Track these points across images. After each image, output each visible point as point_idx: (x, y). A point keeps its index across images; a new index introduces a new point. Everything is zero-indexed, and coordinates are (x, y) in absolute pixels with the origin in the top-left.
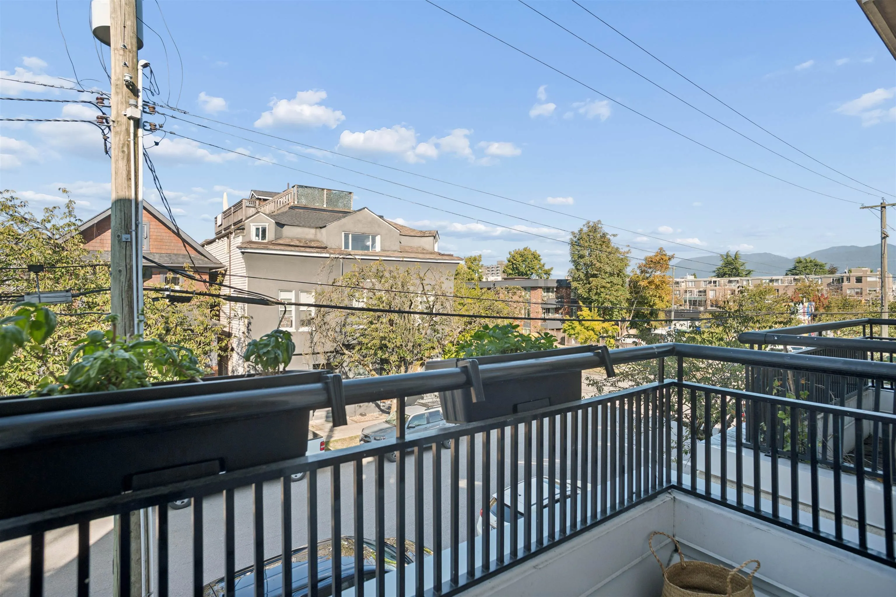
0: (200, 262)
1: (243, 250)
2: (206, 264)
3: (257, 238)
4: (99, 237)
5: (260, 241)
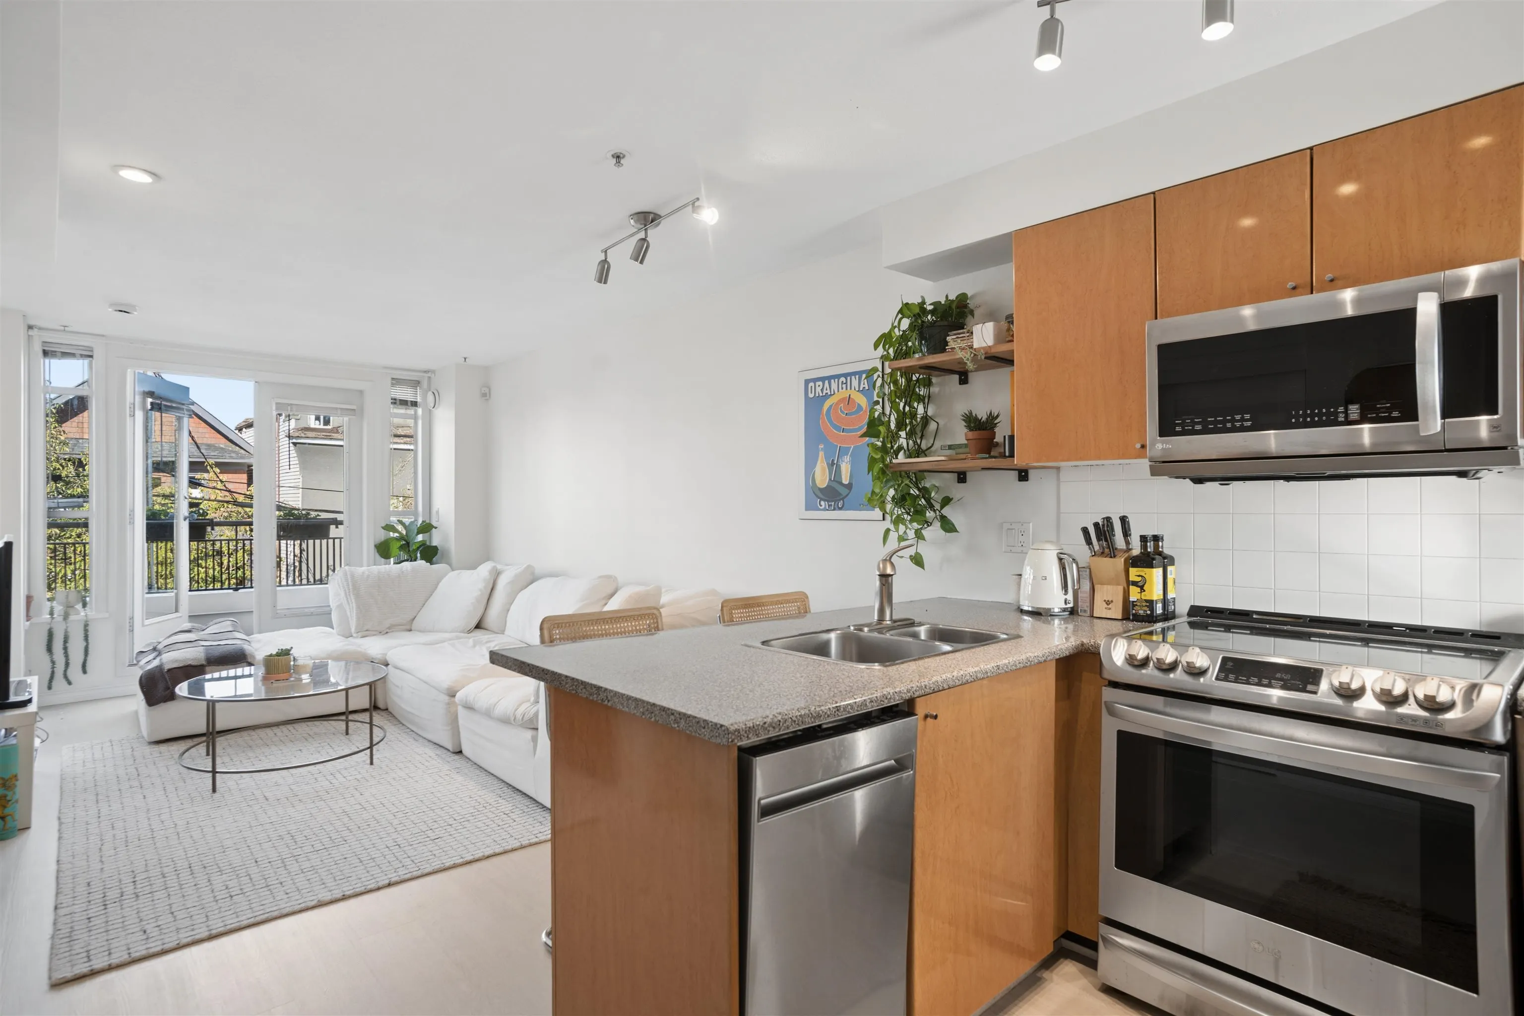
0: (233, 455)
1: (294, 441)
2: (242, 458)
3: (317, 422)
4: (76, 419)
5: (322, 426)
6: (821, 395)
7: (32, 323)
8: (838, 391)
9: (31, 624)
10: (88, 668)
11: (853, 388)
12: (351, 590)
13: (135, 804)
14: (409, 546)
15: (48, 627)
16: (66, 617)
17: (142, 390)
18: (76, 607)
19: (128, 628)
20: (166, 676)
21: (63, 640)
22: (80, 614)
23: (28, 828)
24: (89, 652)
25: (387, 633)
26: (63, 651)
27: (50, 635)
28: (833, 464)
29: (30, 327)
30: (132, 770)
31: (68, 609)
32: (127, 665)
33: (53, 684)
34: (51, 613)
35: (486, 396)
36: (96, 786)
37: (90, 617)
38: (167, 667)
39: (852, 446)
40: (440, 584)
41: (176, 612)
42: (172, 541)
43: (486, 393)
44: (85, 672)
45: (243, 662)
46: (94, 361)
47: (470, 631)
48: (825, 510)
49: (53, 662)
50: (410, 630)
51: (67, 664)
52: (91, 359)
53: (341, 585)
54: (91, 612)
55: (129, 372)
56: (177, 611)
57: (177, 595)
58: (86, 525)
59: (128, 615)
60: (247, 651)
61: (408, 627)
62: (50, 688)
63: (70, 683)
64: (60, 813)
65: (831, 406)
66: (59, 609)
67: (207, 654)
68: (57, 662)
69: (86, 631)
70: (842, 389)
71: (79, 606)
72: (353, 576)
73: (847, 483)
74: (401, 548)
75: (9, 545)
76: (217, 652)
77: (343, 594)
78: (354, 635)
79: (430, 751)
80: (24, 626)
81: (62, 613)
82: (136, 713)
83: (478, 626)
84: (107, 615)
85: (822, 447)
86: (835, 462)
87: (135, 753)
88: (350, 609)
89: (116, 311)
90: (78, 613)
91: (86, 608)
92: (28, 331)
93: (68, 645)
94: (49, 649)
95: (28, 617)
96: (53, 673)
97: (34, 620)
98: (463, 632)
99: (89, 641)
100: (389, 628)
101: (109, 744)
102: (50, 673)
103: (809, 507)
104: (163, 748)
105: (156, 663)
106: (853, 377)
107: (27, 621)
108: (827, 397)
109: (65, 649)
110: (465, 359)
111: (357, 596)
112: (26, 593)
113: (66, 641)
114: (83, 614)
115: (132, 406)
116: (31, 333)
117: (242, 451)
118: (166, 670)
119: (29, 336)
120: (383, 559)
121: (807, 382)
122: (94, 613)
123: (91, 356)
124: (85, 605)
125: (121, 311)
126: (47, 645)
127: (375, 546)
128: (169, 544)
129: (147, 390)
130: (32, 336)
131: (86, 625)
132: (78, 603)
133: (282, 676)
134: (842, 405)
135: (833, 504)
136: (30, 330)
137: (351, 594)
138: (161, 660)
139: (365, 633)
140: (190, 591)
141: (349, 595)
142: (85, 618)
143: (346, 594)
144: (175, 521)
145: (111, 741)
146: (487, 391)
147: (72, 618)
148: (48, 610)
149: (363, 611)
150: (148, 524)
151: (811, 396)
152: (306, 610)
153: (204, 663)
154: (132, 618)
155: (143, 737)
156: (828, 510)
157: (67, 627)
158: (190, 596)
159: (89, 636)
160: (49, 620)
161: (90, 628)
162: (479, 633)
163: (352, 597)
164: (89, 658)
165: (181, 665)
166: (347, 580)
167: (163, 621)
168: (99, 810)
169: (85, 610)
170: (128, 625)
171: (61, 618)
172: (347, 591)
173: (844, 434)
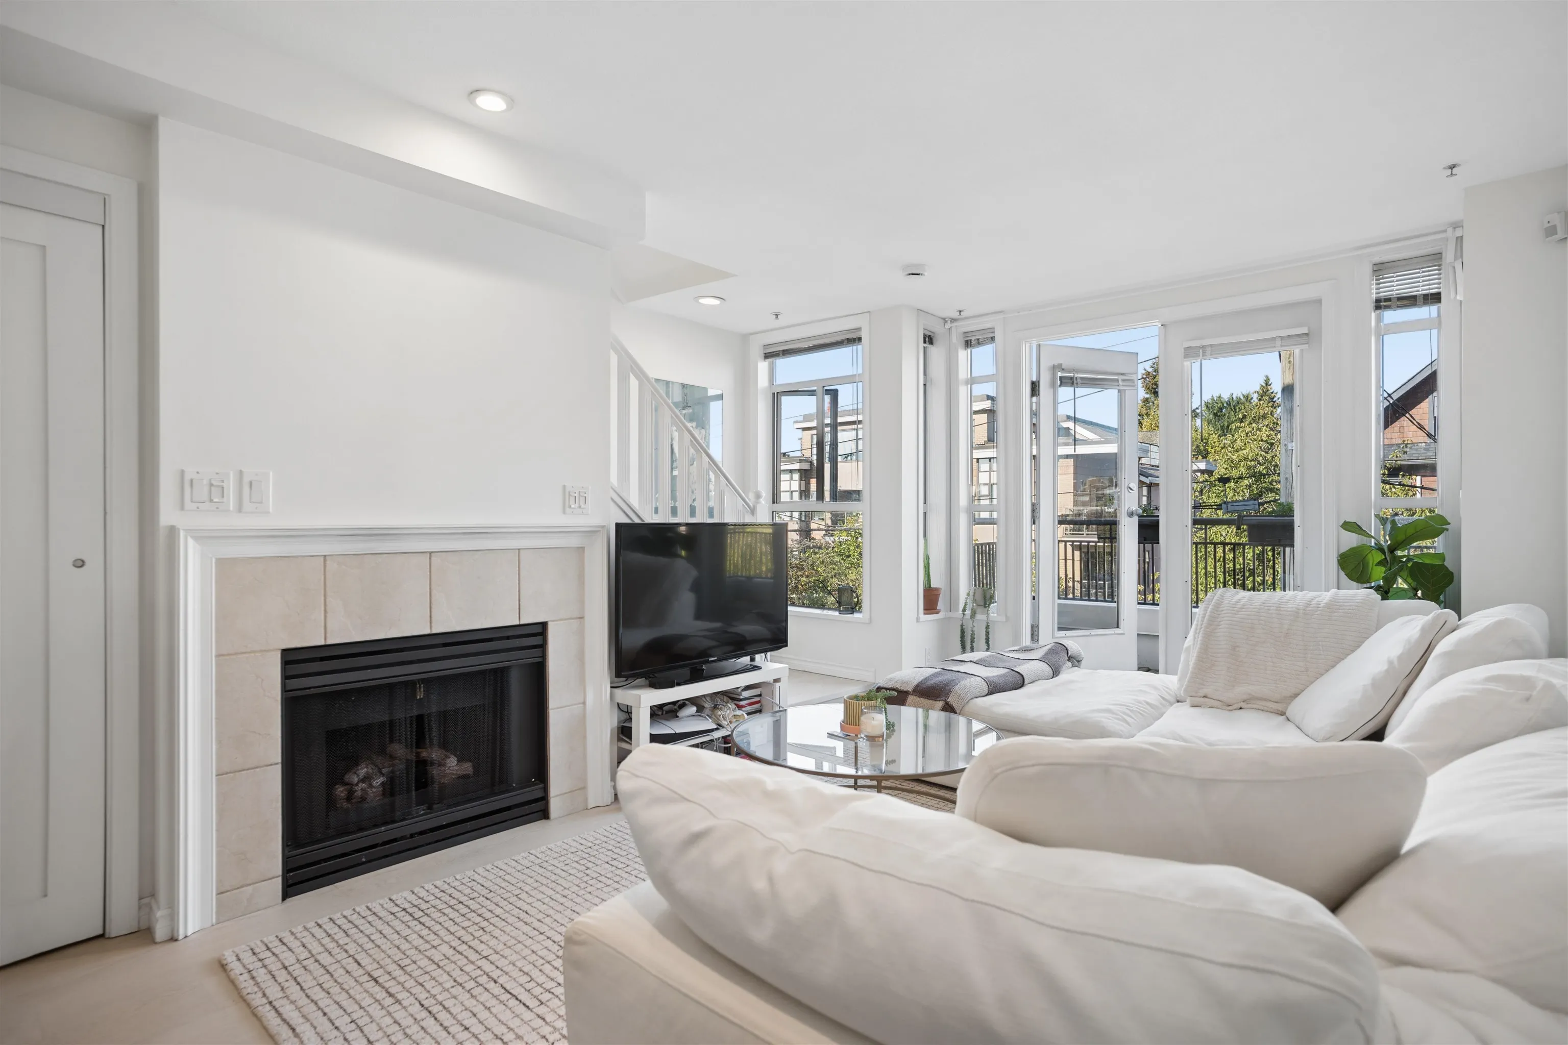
15: (960, 623)
16: (973, 615)
17: (1052, 364)
19: (1029, 637)
25: (1241, 708)
27: (963, 632)
34: (964, 610)
37: (991, 619)
41: (1115, 627)
50: (1282, 714)
56: (1118, 626)
66: (971, 606)
69: (987, 633)
76: (936, 679)
81: (971, 611)
93: (974, 645)
99: (990, 645)
100: (1246, 702)
113: (972, 640)
120: (1354, 582)
122: (995, 615)
126: (961, 641)
127: (1339, 559)
129: (1056, 363)
130: (950, 329)
131: (987, 627)
139: (1200, 699)
142: (987, 619)
144: (1117, 520)
147: (978, 617)
157: (973, 626)
159: (990, 639)
160: (961, 617)
161: (990, 630)
167: (1096, 635)
170: (1029, 633)
171: (969, 616)
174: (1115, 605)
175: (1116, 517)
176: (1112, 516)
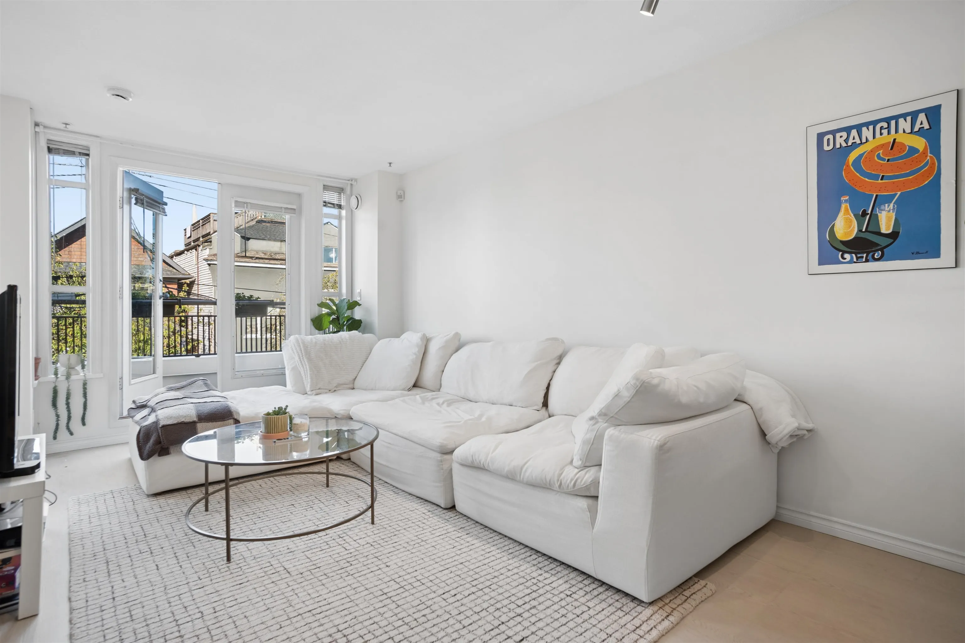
0: (168, 273)
1: (209, 262)
2: (174, 274)
4: (67, 249)
6: (844, 145)
7: (39, 120)
8: (874, 137)
9: (39, 383)
10: (88, 419)
11: (901, 131)
12: (304, 354)
13: (149, 577)
14: (339, 320)
15: (53, 385)
16: (68, 377)
17: (129, 187)
18: (76, 368)
19: (118, 386)
20: (160, 431)
21: (66, 396)
22: (79, 375)
23: (36, 615)
24: (87, 407)
25: (335, 391)
26: (66, 406)
27: (55, 392)
28: (864, 214)
29: (37, 125)
30: (137, 529)
31: (70, 369)
32: (118, 418)
33: (58, 435)
34: (56, 374)
35: (402, 198)
36: (104, 550)
37: (87, 377)
38: (162, 423)
39: (899, 193)
40: (373, 350)
41: (153, 374)
42: (150, 316)
43: (401, 195)
44: (84, 424)
45: (231, 419)
46: (90, 160)
47: (409, 390)
48: (851, 262)
49: (58, 416)
50: (353, 389)
51: (69, 418)
52: (88, 157)
53: (295, 351)
54: (90, 373)
55: (120, 169)
56: (154, 372)
57: (154, 360)
58: (84, 302)
59: (119, 376)
60: (232, 408)
61: (351, 386)
62: (55, 438)
63: (72, 434)
64: (70, 591)
65: (861, 156)
66: (62, 370)
67: (198, 411)
68: (61, 416)
69: (85, 389)
70: (881, 134)
71: (79, 368)
72: (303, 343)
73: (890, 231)
74: (333, 322)
75: (12, 289)
76: (207, 409)
77: (297, 358)
78: (309, 393)
79: (422, 509)
80: (33, 385)
81: (65, 373)
82: (130, 461)
83: (415, 386)
84: (102, 375)
85: (847, 198)
86: (869, 212)
87: (136, 506)
88: (304, 371)
89: (113, 95)
90: (78, 374)
91: (84, 370)
92: (35, 127)
93: (70, 401)
94: (54, 404)
95: (37, 377)
96: (57, 425)
97: (41, 379)
98: (404, 390)
99: (88, 398)
100: (336, 387)
101: (110, 496)
102: (55, 425)
103: (822, 261)
104: (162, 500)
105: (151, 419)
106: (901, 121)
107: (36, 380)
108: (855, 146)
109: (68, 404)
110: (390, 163)
111: (310, 359)
112: (34, 356)
113: (68, 398)
114: (82, 374)
115: (122, 199)
116: (37, 129)
117: (174, 270)
118: (160, 426)
119: (36, 132)
120: (317, 331)
121: (820, 136)
122: (91, 373)
123: (88, 155)
124: (83, 367)
125: (118, 96)
126: (52, 401)
127: (312, 320)
128: (148, 321)
129: (133, 187)
130: (38, 132)
131: (85, 384)
132: (78, 365)
133: (281, 435)
134: (881, 152)
135: (865, 255)
136: (36, 127)
137: (304, 358)
138: (156, 416)
139: (318, 391)
140: (164, 357)
141: (303, 358)
142: (84, 378)
143: (300, 358)
144: (152, 301)
145: (112, 492)
146: (402, 194)
147: (73, 377)
148: (53, 371)
149: (316, 371)
150: (133, 303)
151: (826, 148)
152: (258, 372)
153: (195, 419)
154: (121, 378)
155: (140, 488)
156: (855, 262)
157: (69, 386)
158: (164, 360)
159: (88, 393)
160: (54, 379)
161: (88, 387)
162: (416, 391)
163: (305, 360)
164: (87, 413)
165: (175, 422)
166: (299, 346)
167: (145, 381)
168: (112, 587)
169: (84, 371)
170: (119, 384)
171: (64, 378)
172: (301, 355)
173: (883, 181)
174: (151, 359)
175: (151, 299)
176: (148, 299)
